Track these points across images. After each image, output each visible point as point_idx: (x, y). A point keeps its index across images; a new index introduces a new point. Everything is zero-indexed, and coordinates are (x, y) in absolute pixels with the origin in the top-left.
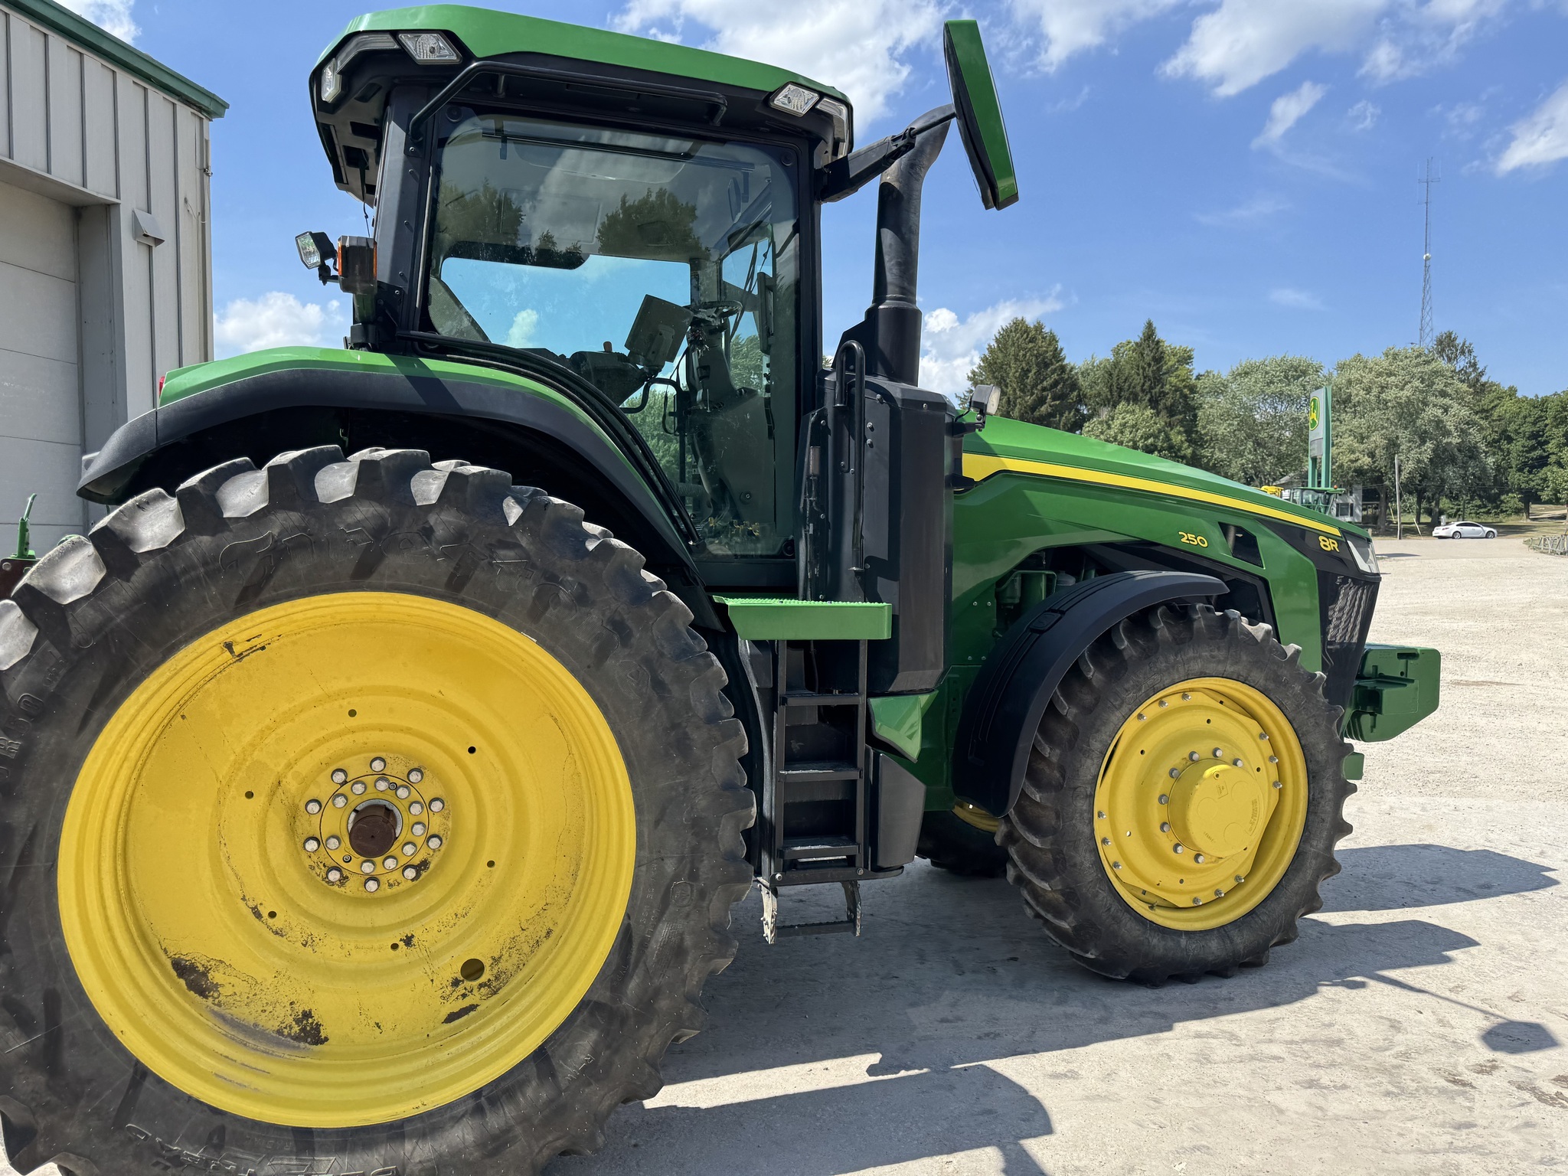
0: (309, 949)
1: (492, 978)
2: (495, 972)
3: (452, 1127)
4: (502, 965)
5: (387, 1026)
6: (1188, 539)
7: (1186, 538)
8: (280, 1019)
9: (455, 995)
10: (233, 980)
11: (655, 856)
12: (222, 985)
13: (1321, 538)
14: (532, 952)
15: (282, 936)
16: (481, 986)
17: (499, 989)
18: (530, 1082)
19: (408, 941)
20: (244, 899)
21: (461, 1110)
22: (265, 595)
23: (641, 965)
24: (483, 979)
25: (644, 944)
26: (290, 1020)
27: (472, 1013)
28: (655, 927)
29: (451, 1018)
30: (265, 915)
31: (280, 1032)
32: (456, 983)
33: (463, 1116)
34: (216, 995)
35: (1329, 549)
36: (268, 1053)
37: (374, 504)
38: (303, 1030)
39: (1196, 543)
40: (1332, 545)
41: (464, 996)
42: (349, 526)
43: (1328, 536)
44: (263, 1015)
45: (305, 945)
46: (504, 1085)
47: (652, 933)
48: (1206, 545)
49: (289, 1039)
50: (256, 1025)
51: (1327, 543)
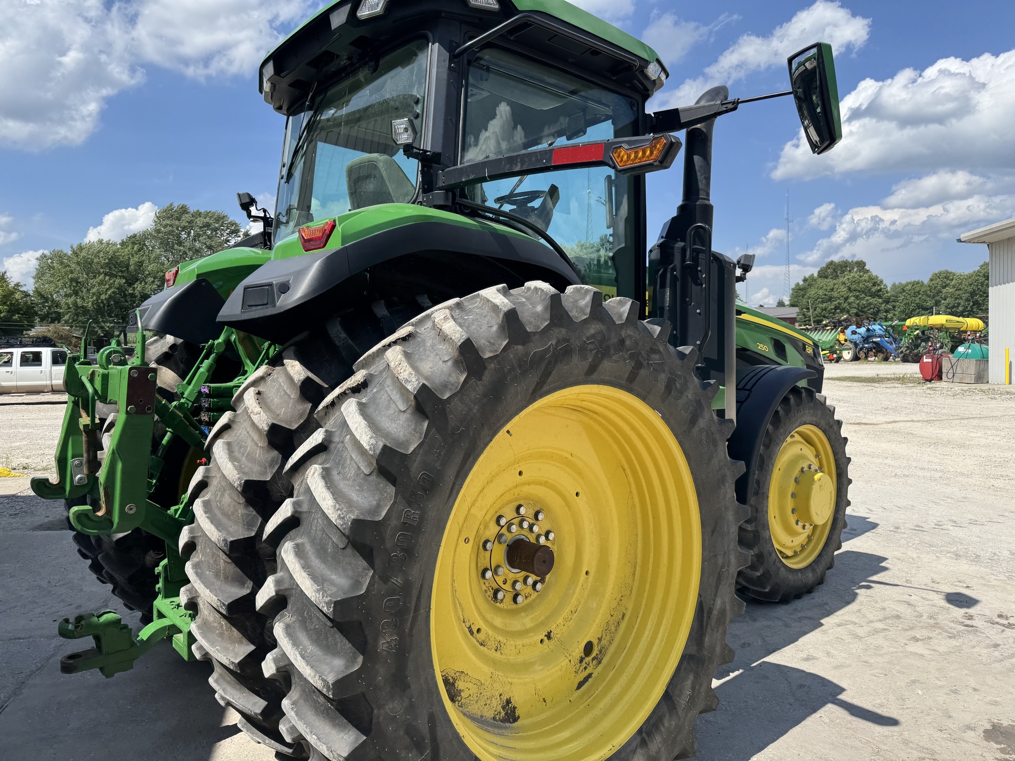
0: (499, 652)
1: (598, 653)
2: (599, 647)
4: (603, 642)
5: (548, 700)
6: (760, 347)
8: (494, 709)
9: (581, 668)
10: (470, 685)
11: (712, 554)
12: (463, 691)
14: (616, 630)
15: (484, 646)
16: (593, 659)
17: (602, 659)
18: (665, 716)
19: (549, 636)
20: (464, 622)
21: (634, 744)
22: (545, 388)
23: (709, 626)
24: (594, 655)
25: (710, 611)
26: (499, 708)
27: (590, 680)
28: (714, 601)
29: (580, 685)
30: (475, 631)
31: (494, 718)
32: (581, 660)
33: (636, 748)
34: (459, 699)
35: (809, 352)
37: (600, 323)
38: (506, 714)
39: (764, 349)
41: (585, 668)
42: (588, 338)
43: (809, 346)
44: (486, 707)
45: (496, 650)
46: (652, 721)
47: (713, 604)
48: (767, 350)
49: (499, 723)
50: (482, 716)
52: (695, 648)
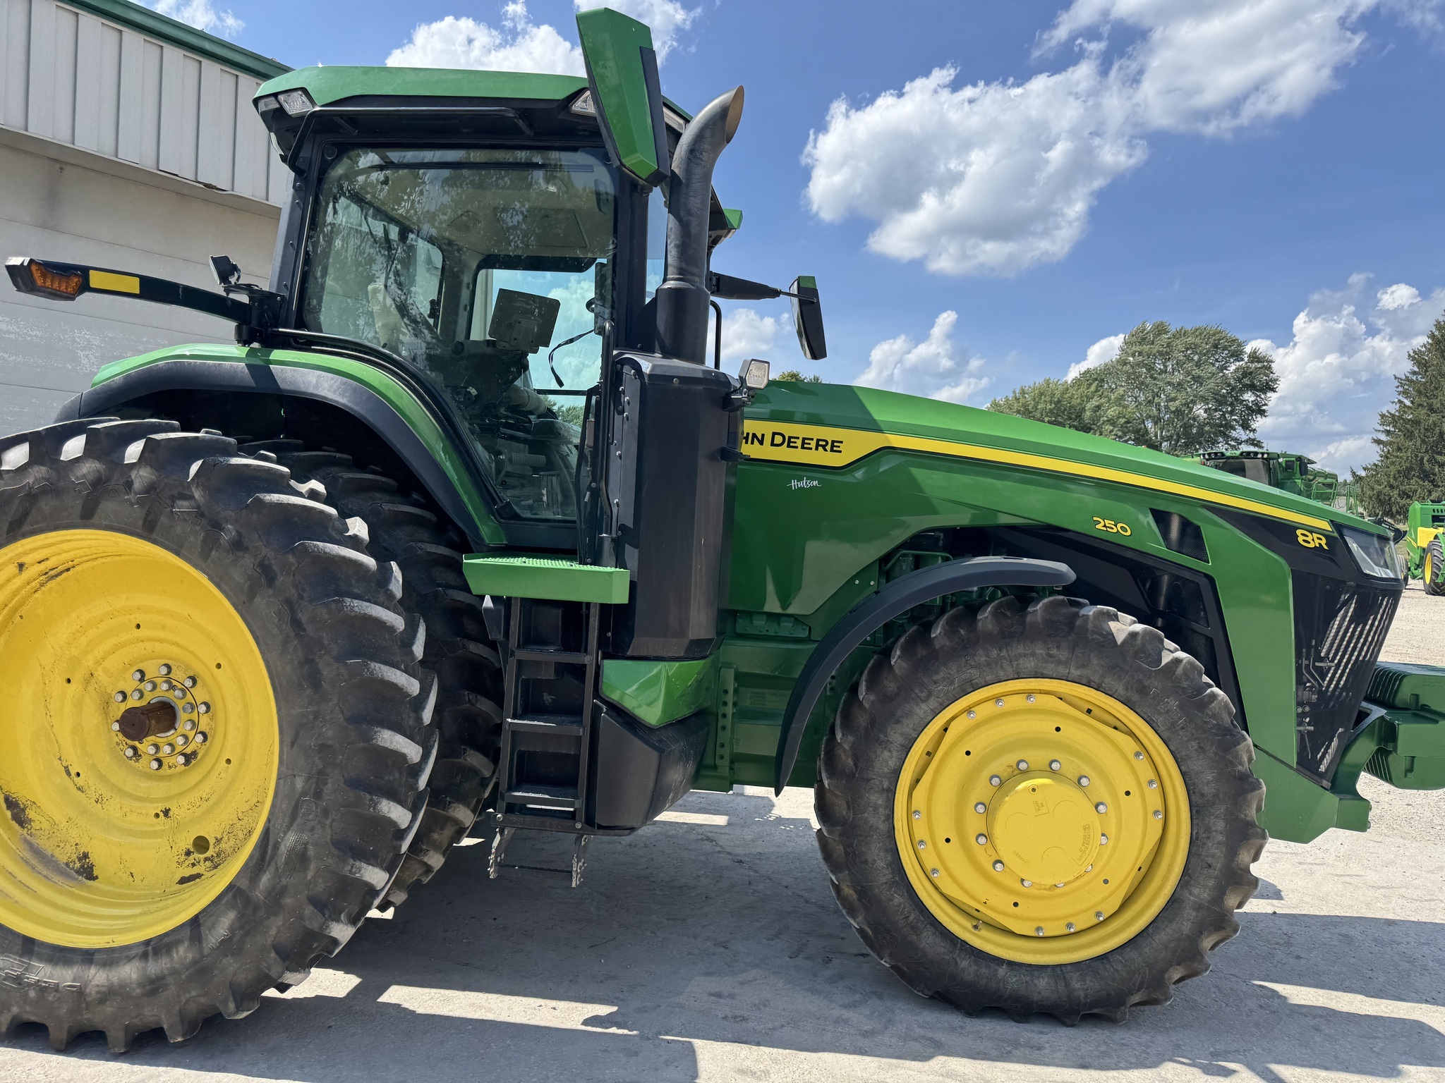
0: (99, 805)
1: (215, 855)
2: (217, 850)
3: (125, 964)
4: (223, 845)
5: (138, 878)
6: (1105, 526)
7: (1102, 524)
8: (68, 855)
9: (187, 863)
10: (42, 819)
11: (290, 772)
12: (34, 821)
13: (1299, 532)
14: (245, 839)
15: (82, 792)
16: (206, 859)
17: (219, 865)
18: (183, 942)
19: (166, 813)
20: (60, 759)
21: (134, 952)
22: (26, 528)
23: (273, 863)
24: (208, 854)
25: (276, 846)
26: (74, 857)
27: (198, 880)
28: (285, 833)
29: (183, 881)
30: (73, 773)
31: (67, 864)
32: (188, 853)
33: (134, 957)
34: (29, 827)
35: (1312, 545)
36: (48, 878)
37: (95, 461)
38: (82, 866)
39: (1115, 530)
40: (1317, 541)
41: (193, 865)
42: (77, 478)
43: (1312, 530)
44: (59, 849)
45: (97, 802)
46: (167, 940)
47: (283, 839)
48: (1129, 533)
49: (72, 871)
50: (52, 856)
51: (1309, 539)
52: (247, 882)
